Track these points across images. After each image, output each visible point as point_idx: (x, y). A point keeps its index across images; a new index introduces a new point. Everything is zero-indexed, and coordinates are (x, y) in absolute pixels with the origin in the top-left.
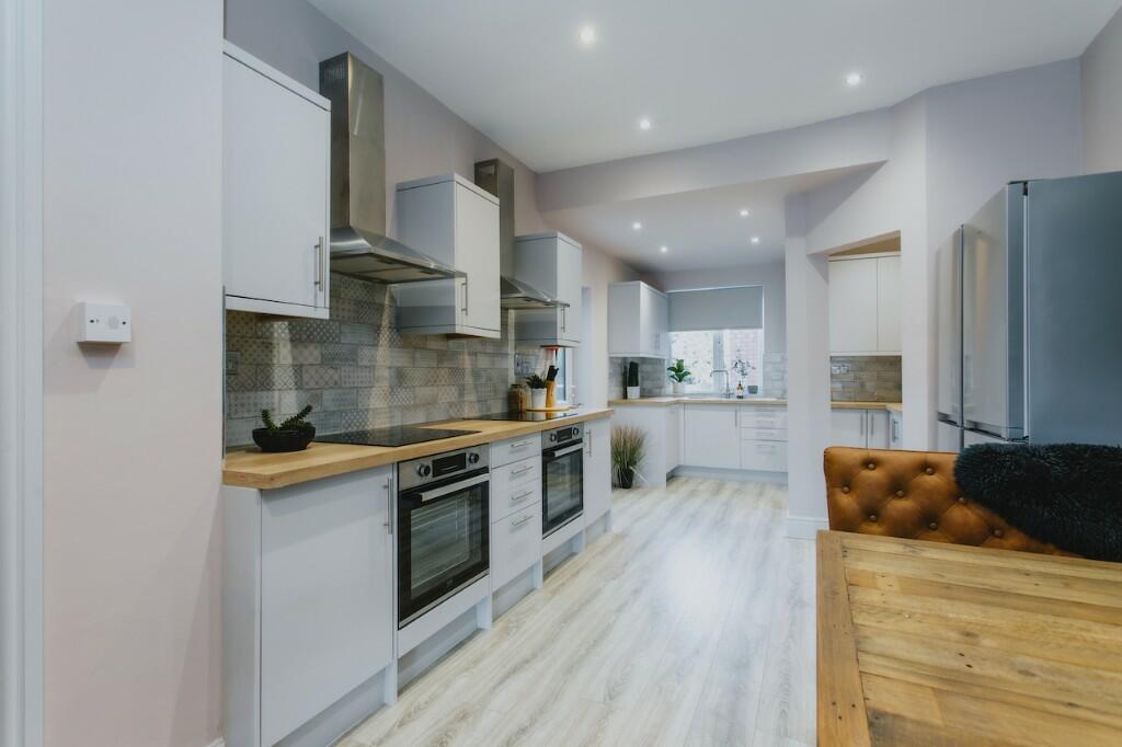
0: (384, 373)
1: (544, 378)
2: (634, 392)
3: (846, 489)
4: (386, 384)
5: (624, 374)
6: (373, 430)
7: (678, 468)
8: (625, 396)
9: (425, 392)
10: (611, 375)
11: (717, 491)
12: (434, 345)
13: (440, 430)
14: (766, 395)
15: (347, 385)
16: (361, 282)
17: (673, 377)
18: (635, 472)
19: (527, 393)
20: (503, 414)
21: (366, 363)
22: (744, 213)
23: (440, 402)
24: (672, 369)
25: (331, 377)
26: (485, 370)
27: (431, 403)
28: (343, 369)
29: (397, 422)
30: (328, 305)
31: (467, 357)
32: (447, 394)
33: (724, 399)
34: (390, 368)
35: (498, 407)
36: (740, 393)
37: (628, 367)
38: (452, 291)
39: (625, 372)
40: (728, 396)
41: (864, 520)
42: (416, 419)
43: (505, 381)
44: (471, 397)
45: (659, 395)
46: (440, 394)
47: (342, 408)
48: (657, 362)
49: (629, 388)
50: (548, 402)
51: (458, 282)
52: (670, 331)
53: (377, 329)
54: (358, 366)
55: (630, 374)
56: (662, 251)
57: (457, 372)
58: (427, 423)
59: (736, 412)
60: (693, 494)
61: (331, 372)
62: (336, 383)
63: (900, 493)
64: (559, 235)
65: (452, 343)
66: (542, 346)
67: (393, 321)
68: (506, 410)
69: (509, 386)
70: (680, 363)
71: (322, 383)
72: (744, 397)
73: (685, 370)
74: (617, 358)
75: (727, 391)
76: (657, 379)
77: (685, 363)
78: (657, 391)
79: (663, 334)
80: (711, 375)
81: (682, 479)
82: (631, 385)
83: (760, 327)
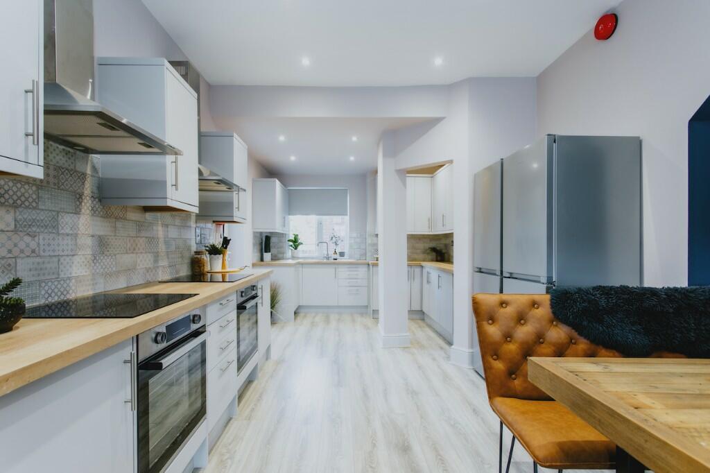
0: (87, 242)
1: (219, 246)
2: (267, 256)
3: (490, 322)
4: (89, 252)
5: (258, 247)
6: (76, 300)
7: (299, 307)
8: (262, 260)
9: (127, 259)
10: (254, 245)
11: (327, 320)
12: (134, 216)
13: (139, 294)
14: (350, 258)
15: (47, 254)
16: (62, 147)
17: (291, 246)
18: (275, 313)
19: (206, 257)
20: (187, 277)
21: (68, 231)
22: (354, 139)
23: (138, 267)
24: (291, 240)
25: (28, 246)
26: (174, 239)
27: (131, 270)
28: (41, 237)
29: (100, 289)
30: (42, 163)
31: (160, 228)
32: (144, 261)
33: (325, 261)
34: (93, 236)
35: (185, 271)
36: (335, 256)
37: (264, 239)
38: (163, 167)
39: (262, 243)
40: (328, 258)
41: (505, 342)
42: (117, 285)
43: (189, 248)
44: (164, 262)
45: (283, 259)
46: (138, 261)
47: (42, 278)
48: (281, 235)
49: (264, 254)
50: (223, 266)
51: (169, 159)
52: (289, 215)
53: (79, 197)
54: (58, 234)
55: (266, 244)
56: (290, 160)
57: (152, 240)
58: (128, 288)
59: (335, 268)
60: (313, 324)
61: (27, 239)
62: (33, 251)
63: (522, 322)
64: (235, 135)
65: (149, 216)
66: (214, 222)
67: (96, 191)
68: (189, 273)
69: (193, 253)
70: (296, 236)
71: (16, 252)
72: (336, 259)
73: (299, 241)
74: (257, 232)
75: (328, 255)
76: (281, 247)
77: (299, 237)
78: (281, 256)
79: (286, 217)
80: (318, 245)
81: (301, 315)
82: (266, 252)
83: (347, 215)
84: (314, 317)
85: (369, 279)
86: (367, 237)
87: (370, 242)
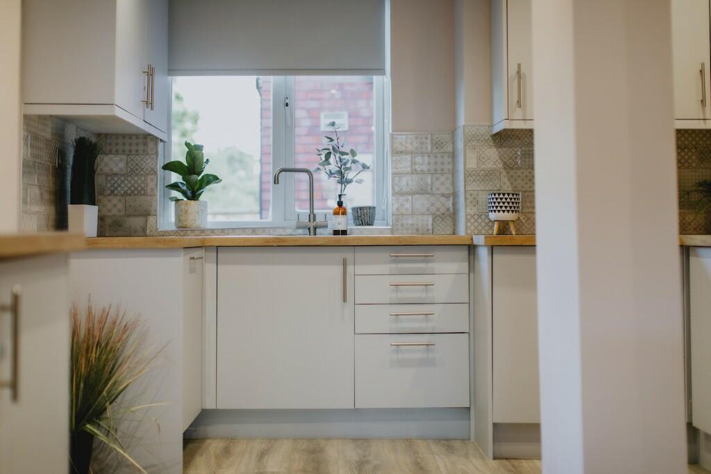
2: (85, 218)
5: (48, 182)
7: (204, 416)
10: (28, 168)
17: (175, 186)
18: (101, 436)
24: (172, 166)
36: (340, 223)
40: (314, 229)
45: (143, 230)
49: (72, 209)
52: (172, 71)
59: (345, 264)
70: (194, 154)
72: (344, 232)
73: (207, 170)
74: (42, 119)
75: (312, 216)
76: (141, 192)
77: (206, 153)
78: (137, 222)
79: (158, 80)
80: (276, 181)
81: (213, 447)
82: (77, 200)
83: (381, 71)
84: (262, 455)
85: (472, 304)
86: (460, 145)
87: (472, 164)
